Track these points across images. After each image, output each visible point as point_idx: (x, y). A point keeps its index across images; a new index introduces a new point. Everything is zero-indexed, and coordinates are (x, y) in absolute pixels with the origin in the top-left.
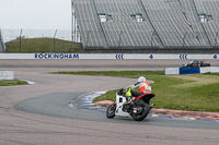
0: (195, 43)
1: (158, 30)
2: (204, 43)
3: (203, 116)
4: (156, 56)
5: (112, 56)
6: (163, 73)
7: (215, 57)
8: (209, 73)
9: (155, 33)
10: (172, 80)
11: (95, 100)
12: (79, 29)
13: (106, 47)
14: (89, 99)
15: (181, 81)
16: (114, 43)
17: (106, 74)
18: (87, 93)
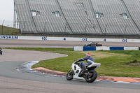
0: (92, 31)
1: (69, 22)
2: (98, 31)
3: (104, 79)
5: (40, 38)
6: (73, 50)
7: (105, 40)
8: (102, 51)
11: (33, 67)
12: (19, 20)
13: (36, 32)
14: (29, 66)
16: (41, 29)
18: (27, 62)
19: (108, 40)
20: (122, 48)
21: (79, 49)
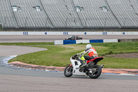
0: (73, 25)
1: (50, 17)
2: (78, 25)
4: (49, 33)
5: (21, 33)
6: (53, 44)
8: (82, 44)
9: (48, 18)
10: (59, 48)
11: (10, 61)
13: (17, 27)
14: (5, 61)
15: (64, 49)
16: (22, 24)
17: (17, 44)
18: (4, 57)
19: (88, 33)
20: (102, 41)
21: (59, 43)
